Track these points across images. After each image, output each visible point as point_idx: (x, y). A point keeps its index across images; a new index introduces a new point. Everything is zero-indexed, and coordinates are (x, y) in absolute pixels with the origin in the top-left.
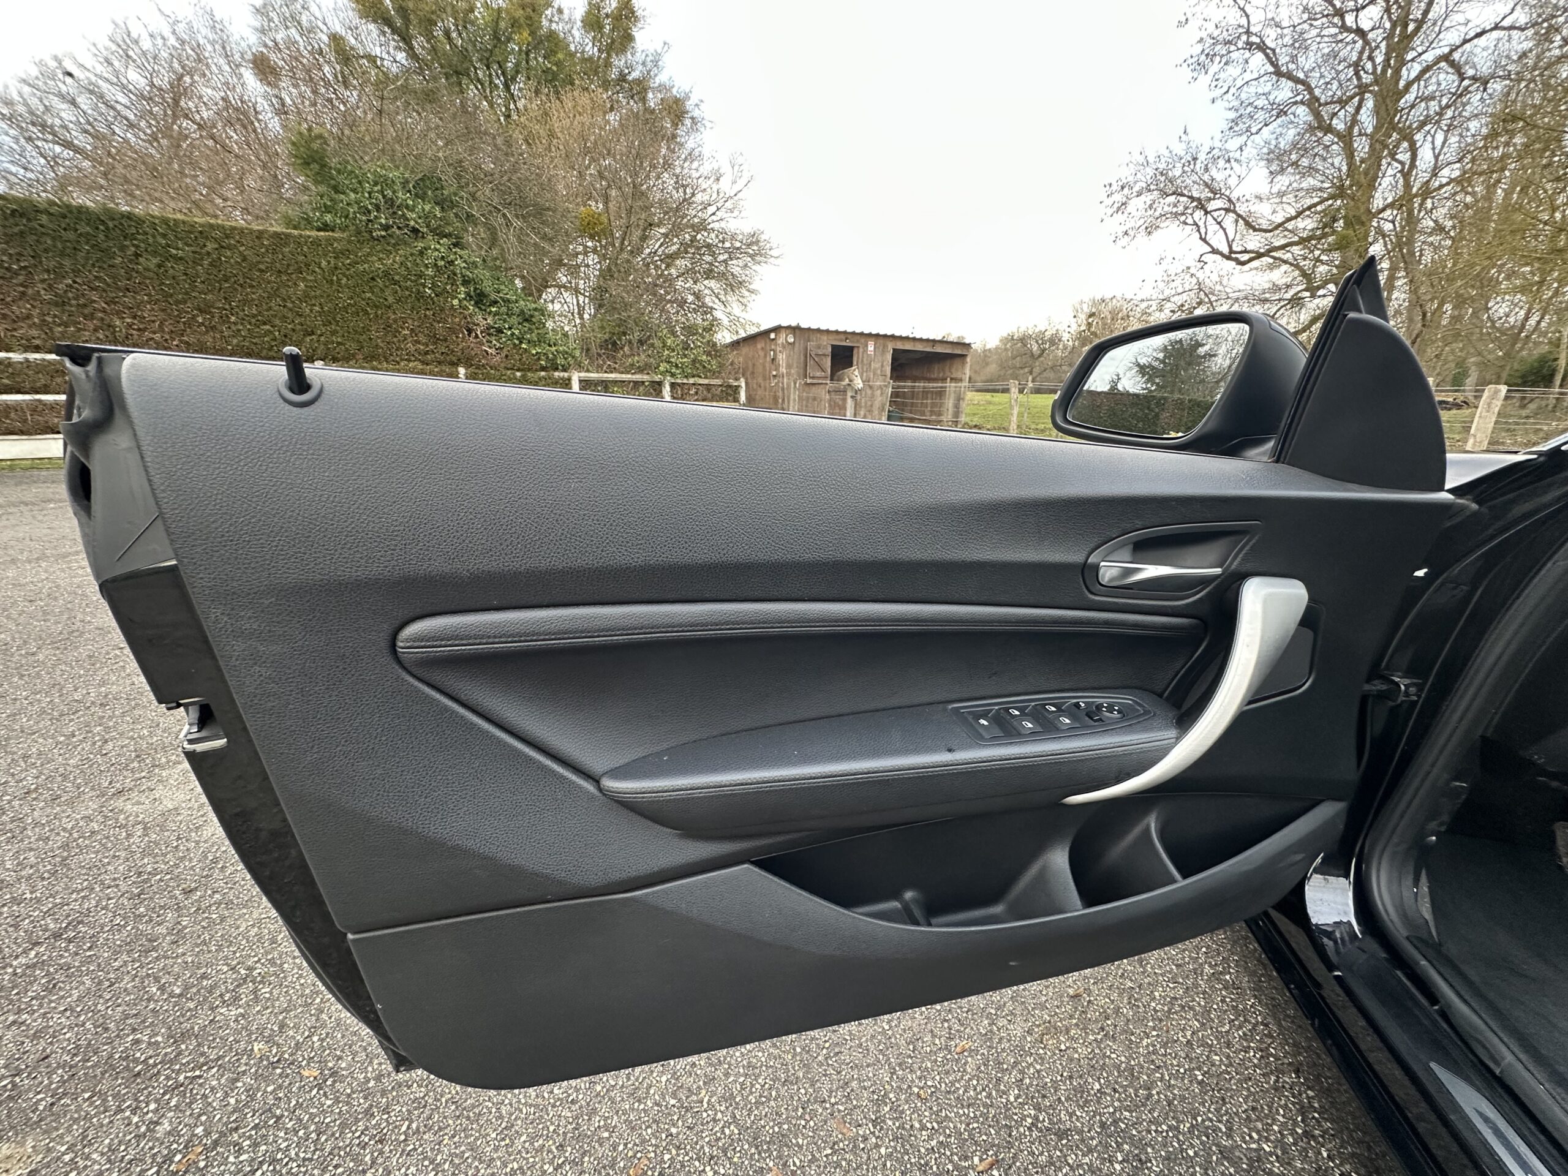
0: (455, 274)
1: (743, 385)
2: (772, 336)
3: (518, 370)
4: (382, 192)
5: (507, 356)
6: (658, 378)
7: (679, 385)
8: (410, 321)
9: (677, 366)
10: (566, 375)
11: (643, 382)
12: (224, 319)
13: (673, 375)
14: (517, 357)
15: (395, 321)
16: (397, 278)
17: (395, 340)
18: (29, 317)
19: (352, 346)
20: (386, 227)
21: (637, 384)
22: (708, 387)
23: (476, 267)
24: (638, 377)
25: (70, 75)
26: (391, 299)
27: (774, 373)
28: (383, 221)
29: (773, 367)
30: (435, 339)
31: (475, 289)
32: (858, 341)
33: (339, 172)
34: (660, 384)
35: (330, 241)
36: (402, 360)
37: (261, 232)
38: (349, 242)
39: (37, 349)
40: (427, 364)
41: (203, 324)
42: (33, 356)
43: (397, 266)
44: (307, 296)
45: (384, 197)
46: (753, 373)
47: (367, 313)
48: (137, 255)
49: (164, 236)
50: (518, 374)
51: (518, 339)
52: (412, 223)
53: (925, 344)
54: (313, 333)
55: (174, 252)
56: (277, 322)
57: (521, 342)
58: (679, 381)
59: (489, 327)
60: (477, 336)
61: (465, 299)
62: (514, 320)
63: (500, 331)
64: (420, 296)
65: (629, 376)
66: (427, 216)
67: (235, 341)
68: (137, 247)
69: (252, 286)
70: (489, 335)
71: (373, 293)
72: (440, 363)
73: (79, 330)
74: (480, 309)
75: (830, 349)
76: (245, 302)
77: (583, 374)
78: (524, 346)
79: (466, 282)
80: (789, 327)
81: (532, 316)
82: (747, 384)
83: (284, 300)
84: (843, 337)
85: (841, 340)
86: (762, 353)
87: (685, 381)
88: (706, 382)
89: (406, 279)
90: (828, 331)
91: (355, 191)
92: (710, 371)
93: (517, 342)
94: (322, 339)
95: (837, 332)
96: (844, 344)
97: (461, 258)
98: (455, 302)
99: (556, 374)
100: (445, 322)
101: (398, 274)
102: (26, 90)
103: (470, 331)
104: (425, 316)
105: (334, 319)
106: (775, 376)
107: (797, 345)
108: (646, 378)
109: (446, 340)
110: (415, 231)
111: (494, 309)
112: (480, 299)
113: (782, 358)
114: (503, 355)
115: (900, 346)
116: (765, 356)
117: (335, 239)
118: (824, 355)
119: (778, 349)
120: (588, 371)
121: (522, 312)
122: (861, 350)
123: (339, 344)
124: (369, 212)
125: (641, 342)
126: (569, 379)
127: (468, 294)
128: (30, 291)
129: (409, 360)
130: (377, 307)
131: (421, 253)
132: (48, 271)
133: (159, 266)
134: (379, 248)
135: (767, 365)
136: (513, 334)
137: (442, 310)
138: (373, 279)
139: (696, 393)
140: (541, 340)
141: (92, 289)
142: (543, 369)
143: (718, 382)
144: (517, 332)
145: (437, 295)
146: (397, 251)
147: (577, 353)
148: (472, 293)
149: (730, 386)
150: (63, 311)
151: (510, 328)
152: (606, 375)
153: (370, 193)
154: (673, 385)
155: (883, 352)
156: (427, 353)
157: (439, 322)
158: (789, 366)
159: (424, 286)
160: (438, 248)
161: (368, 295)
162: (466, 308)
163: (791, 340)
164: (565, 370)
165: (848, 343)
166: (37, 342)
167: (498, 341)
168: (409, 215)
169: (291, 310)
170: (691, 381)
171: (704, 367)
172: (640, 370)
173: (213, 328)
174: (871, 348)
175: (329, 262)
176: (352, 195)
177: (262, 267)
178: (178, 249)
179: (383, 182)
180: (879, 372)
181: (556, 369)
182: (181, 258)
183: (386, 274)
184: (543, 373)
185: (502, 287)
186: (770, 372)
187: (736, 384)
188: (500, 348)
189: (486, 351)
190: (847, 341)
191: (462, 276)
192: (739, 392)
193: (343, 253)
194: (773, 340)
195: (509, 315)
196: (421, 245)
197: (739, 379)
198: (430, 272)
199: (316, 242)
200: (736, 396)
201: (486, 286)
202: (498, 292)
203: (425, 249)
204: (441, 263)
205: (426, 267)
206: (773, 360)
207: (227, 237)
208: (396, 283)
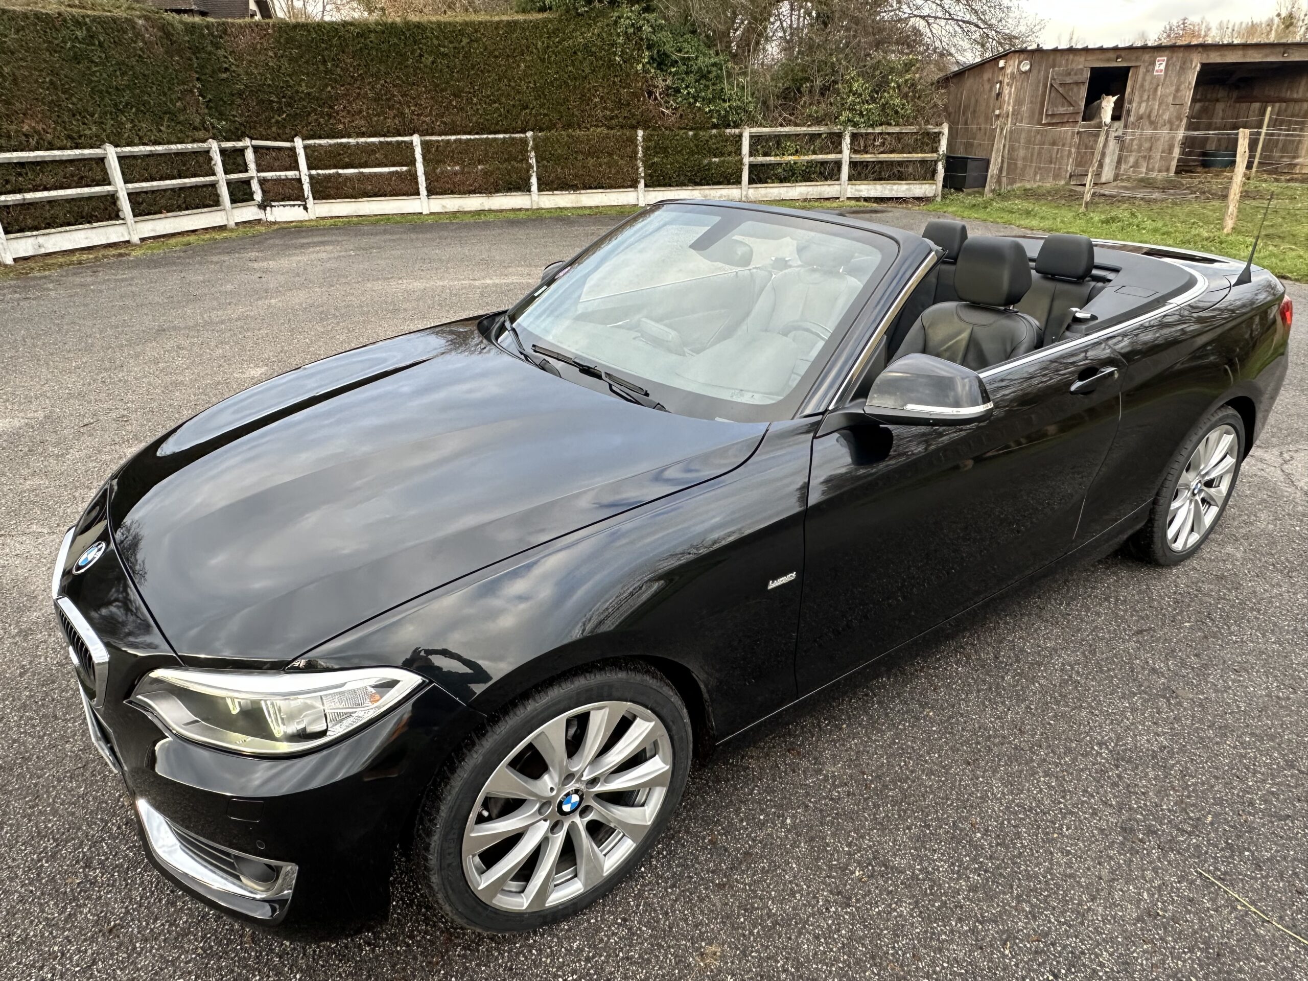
0: (642, 39)
1: (946, 130)
2: (1002, 63)
3: (691, 129)
5: (681, 115)
6: (836, 129)
7: (861, 135)
8: (601, 89)
9: (861, 114)
10: (737, 131)
11: (820, 135)
12: (469, 101)
13: (855, 125)
14: (691, 116)
15: (589, 90)
16: (593, 49)
17: (587, 108)
18: (360, 111)
19: (555, 116)
21: (813, 137)
22: (899, 136)
23: (662, 30)
24: (815, 129)
26: (587, 70)
27: (997, 112)
29: (997, 104)
30: (620, 105)
31: (658, 52)
32: (1137, 59)
34: (840, 136)
35: (546, 21)
36: (591, 126)
37: (498, 23)
38: (560, 21)
39: (363, 135)
40: (612, 129)
41: (455, 107)
42: (362, 140)
43: (594, 38)
44: (525, 75)
46: (974, 112)
47: (568, 85)
48: (421, 56)
49: (437, 38)
50: (691, 133)
51: (694, 97)
53: (1267, 51)
54: (527, 107)
55: (442, 49)
56: (503, 100)
57: (696, 101)
58: (863, 131)
59: (668, 88)
60: (656, 99)
61: (648, 63)
62: (691, 79)
63: (677, 91)
64: (611, 64)
65: (804, 129)
67: (475, 119)
68: (421, 49)
69: (489, 71)
70: (668, 95)
71: (573, 65)
72: (622, 127)
73: (385, 118)
74: (662, 70)
75: (1087, 75)
76: (484, 85)
77: (755, 130)
78: (698, 104)
79: (649, 48)
80: (1025, 51)
81: (709, 72)
82: (953, 130)
83: (509, 80)
84: (1112, 55)
85: (1108, 60)
86: (987, 86)
87: (870, 130)
88: (897, 129)
89: (601, 49)
90: (1086, 50)
92: (903, 116)
93: (692, 100)
94: (534, 112)
95: (1101, 49)
96: (1112, 64)
97: (648, 22)
98: (640, 67)
99: (728, 131)
100: (628, 86)
101: (595, 45)
103: (650, 94)
104: (614, 82)
105: (543, 93)
106: (998, 116)
107: (1034, 73)
108: (823, 129)
109: (629, 104)
111: (673, 70)
112: (662, 62)
113: (1009, 93)
114: (678, 115)
115: (1215, 58)
116: (991, 90)
117: (550, 21)
118: (1077, 83)
119: (1006, 80)
120: (761, 125)
121: (700, 68)
122: (1142, 70)
123: (545, 115)
125: (824, 90)
126: (740, 136)
127: (652, 58)
128: (362, 92)
129: (597, 126)
130: (575, 79)
131: (616, 22)
132: (372, 75)
133: (433, 63)
134: (582, 22)
135: (991, 101)
136: (689, 93)
137: (628, 75)
138: (575, 53)
139: (883, 144)
140: (719, 96)
141: (394, 86)
142: (715, 126)
143: (913, 129)
144: (692, 91)
145: (625, 62)
147: (751, 108)
148: (655, 56)
149: (928, 134)
150: (378, 105)
151: (687, 87)
152: (779, 129)
154: (854, 136)
155: (1183, 69)
156: (612, 118)
157: (624, 88)
158: (1019, 102)
159: (615, 54)
162: (648, 72)
163: (1025, 67)
164: (736, 126)
165: (1120, 63)
166: (364, 129)
167: (675, 101)
169: (513, 88)
170: (878, 130)
171: (897, 112)
172: (818, 121)
173: (462, 109)
174: (1161, 65)
175: (543, 43)
177: (496, 53)
178: (444, 47)
180: (1170, 99)
181: (728, 126)
182: (446, 55)
183: (586, 46)
184: (714, 131)
186: (994, 111)
187: (936, 130)
188: (676, 109)
189: (663, 112)
190: (1119, 60)
191: (648, 40)
192: (939, 140)
193: (556, 32)
194: (1003, 68)
195: (687, 73)
196: (616, 14)
197: (941, 124)
198: (621, 40)
199: (536, 25)
200: (935, 145)
201: (668, 48)
202: (680, 51)
203: (619, 18)
204: (631, 30)
205: (618, 35)
206: (999, 95)
207: (476, 31)
208: (593, 54)
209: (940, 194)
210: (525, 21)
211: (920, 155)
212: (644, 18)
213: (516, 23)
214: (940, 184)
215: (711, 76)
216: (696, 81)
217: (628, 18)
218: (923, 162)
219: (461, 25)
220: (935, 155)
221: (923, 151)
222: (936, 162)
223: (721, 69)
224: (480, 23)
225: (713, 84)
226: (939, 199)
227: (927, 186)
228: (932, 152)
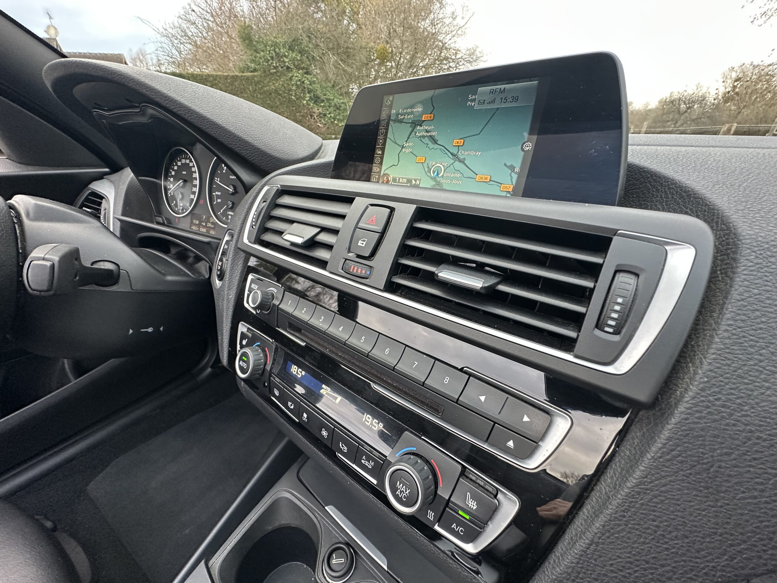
0: (305, 88)
3: (333, 134)
4: (274, 50)
5: (328, 128)
8: (286, 113)
14: (333, 128)
16: (280, 92)
20: (275, 68)
23: (315, 83)
25: (193, 11)
26: (278, 103)
28: (274, 65)
31: (314, 95)
33: (258, 42)
35: (253, 77)
37: (227, 76)
38: (261, 77)
43: (280, 86)
45: (275, 52)
51: (333, 118)
52: (287, 64)
57: (335, 120)
59: (320, 113)
60: (314, 119)
61: (309, 100)
62: (331, 109)
63: (325, 115)
64: (290, 100)
66: (293, 60)
70: (320, 117)
71: (270, 100)
74: (317, 105)
78: (336, 122)
79: (309, 92)
81: (340, 107)
89: (284, 92)
91: (263, 51)
93: (333, 120)
97: (308, 79)
98: (305, 102)
100: (300, 112)
101: (281, 90)
102: (180, 21)
103: (311, 116)
104: (293, 110)
110: (288, 68)
111: (322, 104)
112: (316, 99)
114: (326, 127)
117: (255, 76)
121: (335, 104)
124: (269, 60)
127: (310, 97)
131: (291, 79)
134: (273, 78)
136: (331, 116)
137: (299, 106)
138: (270, 94)
144: (332, 115)
145: (297, 99)
146: (280, 78)
148: (313, 97)
151: (330, 113)
153: (269, 51)
157: (298, 113)
159: (292, 95)
160: (297, 75)
161: (269, 102)
162: (309, 105)
167: (324, 120)
168: (286, 60)
175: (253, 88)
176: (262, 53)
179: (275, 45)
183: (276, 91)
185: (327, 93)
188: (325, 124)
189: (319, 126)
191: (308, 89)
193: (258, 82)
195: (329, 107)
196: (291, 75)
198: (294, 88)
199: (248, 78)
201: (319, 93)
202: (325, 95)
203: (292, 76)
204: (299, 83)
205: (293, 85)
207: (215, 80)
208: (280, 95)
210: (242, 76)
212: (305, 77)
213: (237, 76)
215: (341, 108)
216: (334, 111)
217: (297, 76)
219: (206, 76)
223: (346, 105)
224: (217, 76)
225: (343, 113)
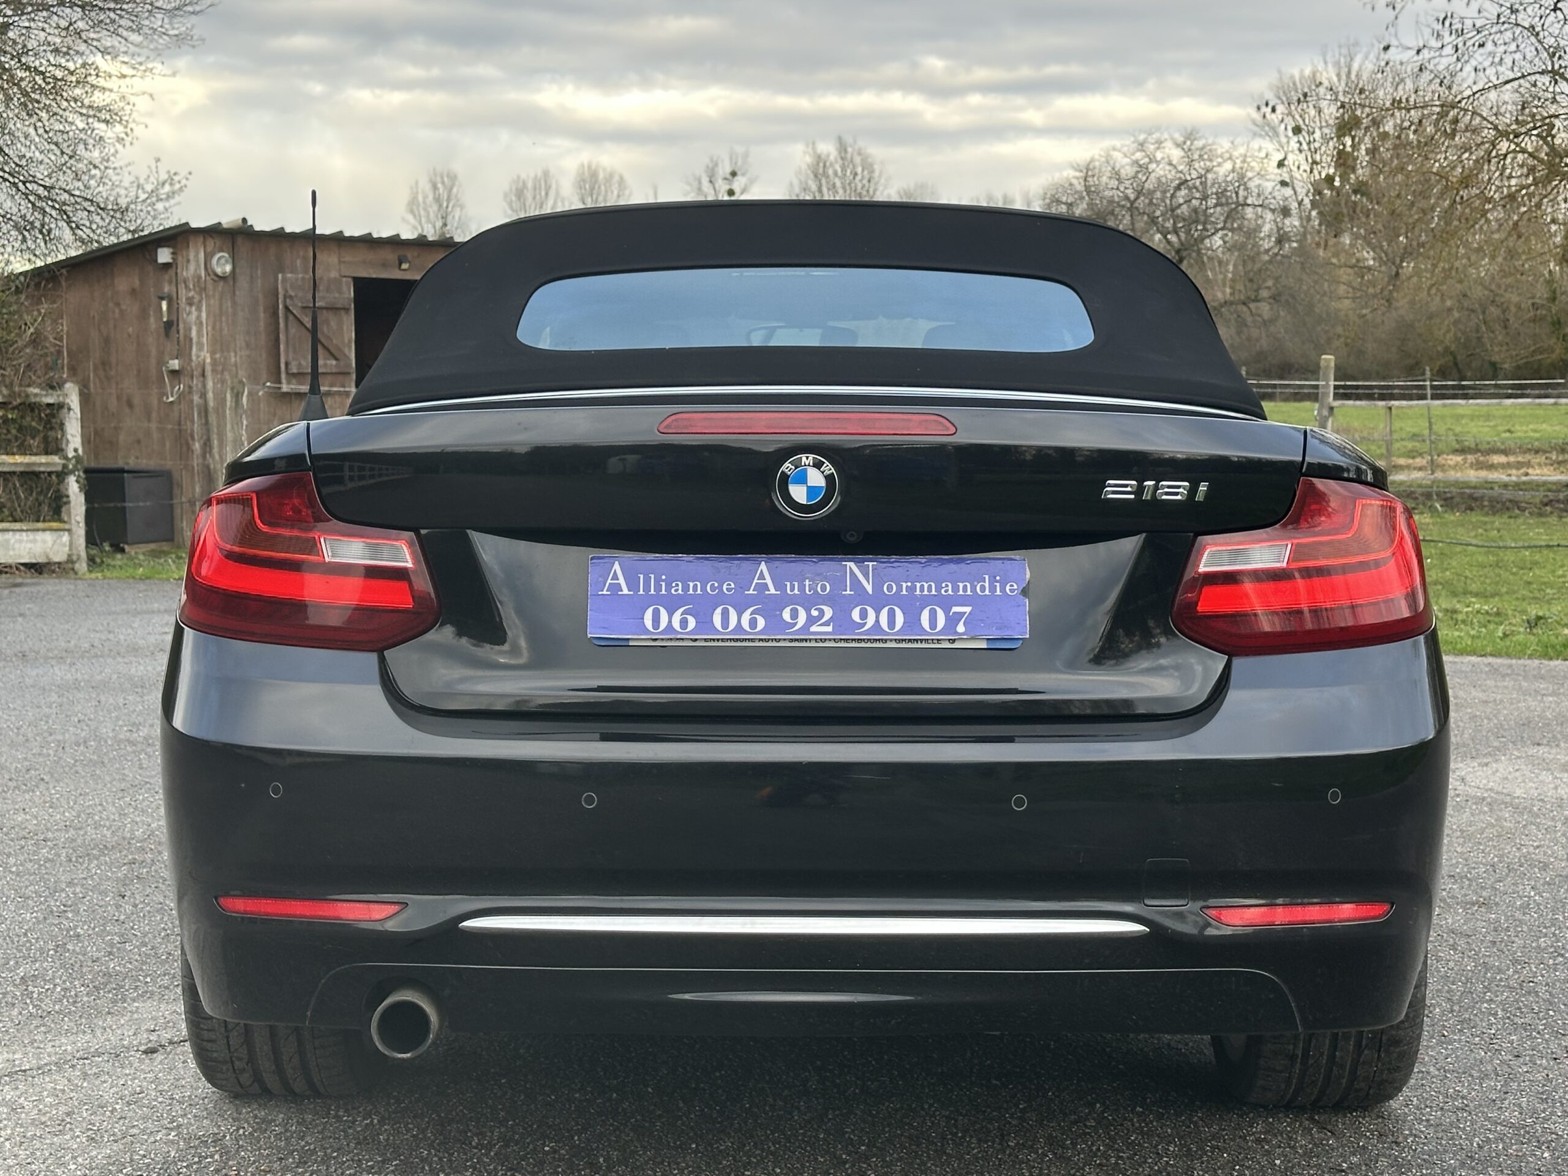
1: (74, 400)
2: (164, 255)
27: (175, 364)
29: (170, 347)
46: (105, 364)
75: (349, 293)
80: (215, 231)
82: (86, 399)
84: (391, 256)
85: (384, 265)
86: (132, 308)
90: (339, 241)
95: (368, 241)
96: (396, 275)
106: (174, 373)
107: (243, 282)
113: (197, 321)
116: (144, 315)
118: (332, 309)
119: (185, 294)
135: (151, 341)
149: (33, 407)
158: (220, 344)
163: (223, 266)
165: (405, 274)
186: (161, 362)
187: (50, 400)
190: (405, 266)
192: (62, 424)
194: (167, 266)
197: (60, 386)
200: (51, 434)
206: (169, 326)
209: (83, 554)
211: (19, 459)
214: (80, 531)
218: (30, 476)
220: (55, 459)
221: (24, 450)
222: (62, 475)
226: (82, 566)
227: (48, 537)
228: (47, 453)
